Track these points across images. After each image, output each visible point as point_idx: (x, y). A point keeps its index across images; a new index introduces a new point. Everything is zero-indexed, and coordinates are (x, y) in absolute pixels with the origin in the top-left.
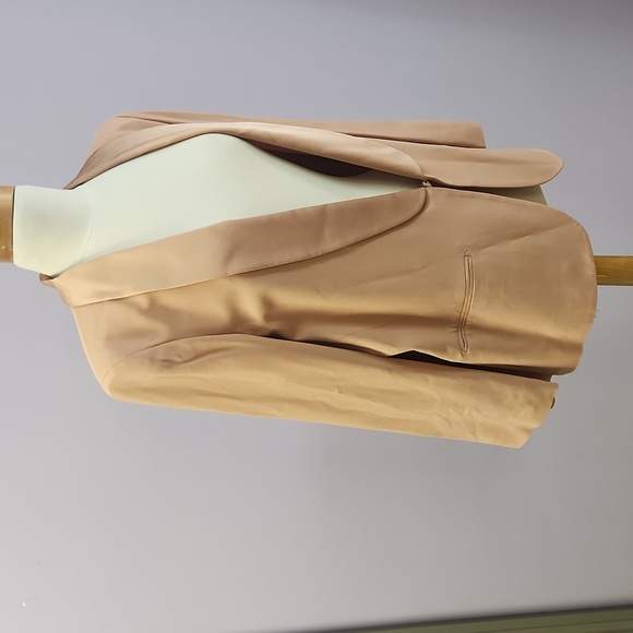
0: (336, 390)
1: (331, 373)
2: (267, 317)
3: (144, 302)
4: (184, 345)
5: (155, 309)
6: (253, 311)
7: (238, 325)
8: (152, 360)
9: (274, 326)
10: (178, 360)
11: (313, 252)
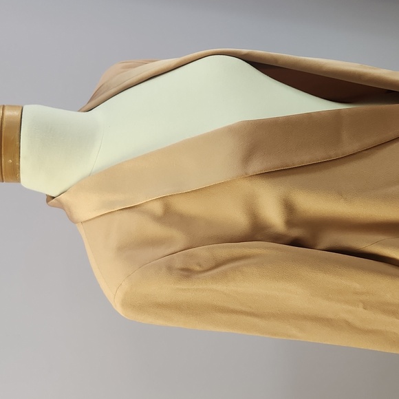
0: (361, 305)
1: (356, 286)
2: (290, 223)
3: (157, 208)
4: (203, 252)
5: (169, 215)
6: (274, 216)
7: (258, 232)
8: (170, 269)
9: (296, 233)
10: (198, 268)
11: (333, 153)
